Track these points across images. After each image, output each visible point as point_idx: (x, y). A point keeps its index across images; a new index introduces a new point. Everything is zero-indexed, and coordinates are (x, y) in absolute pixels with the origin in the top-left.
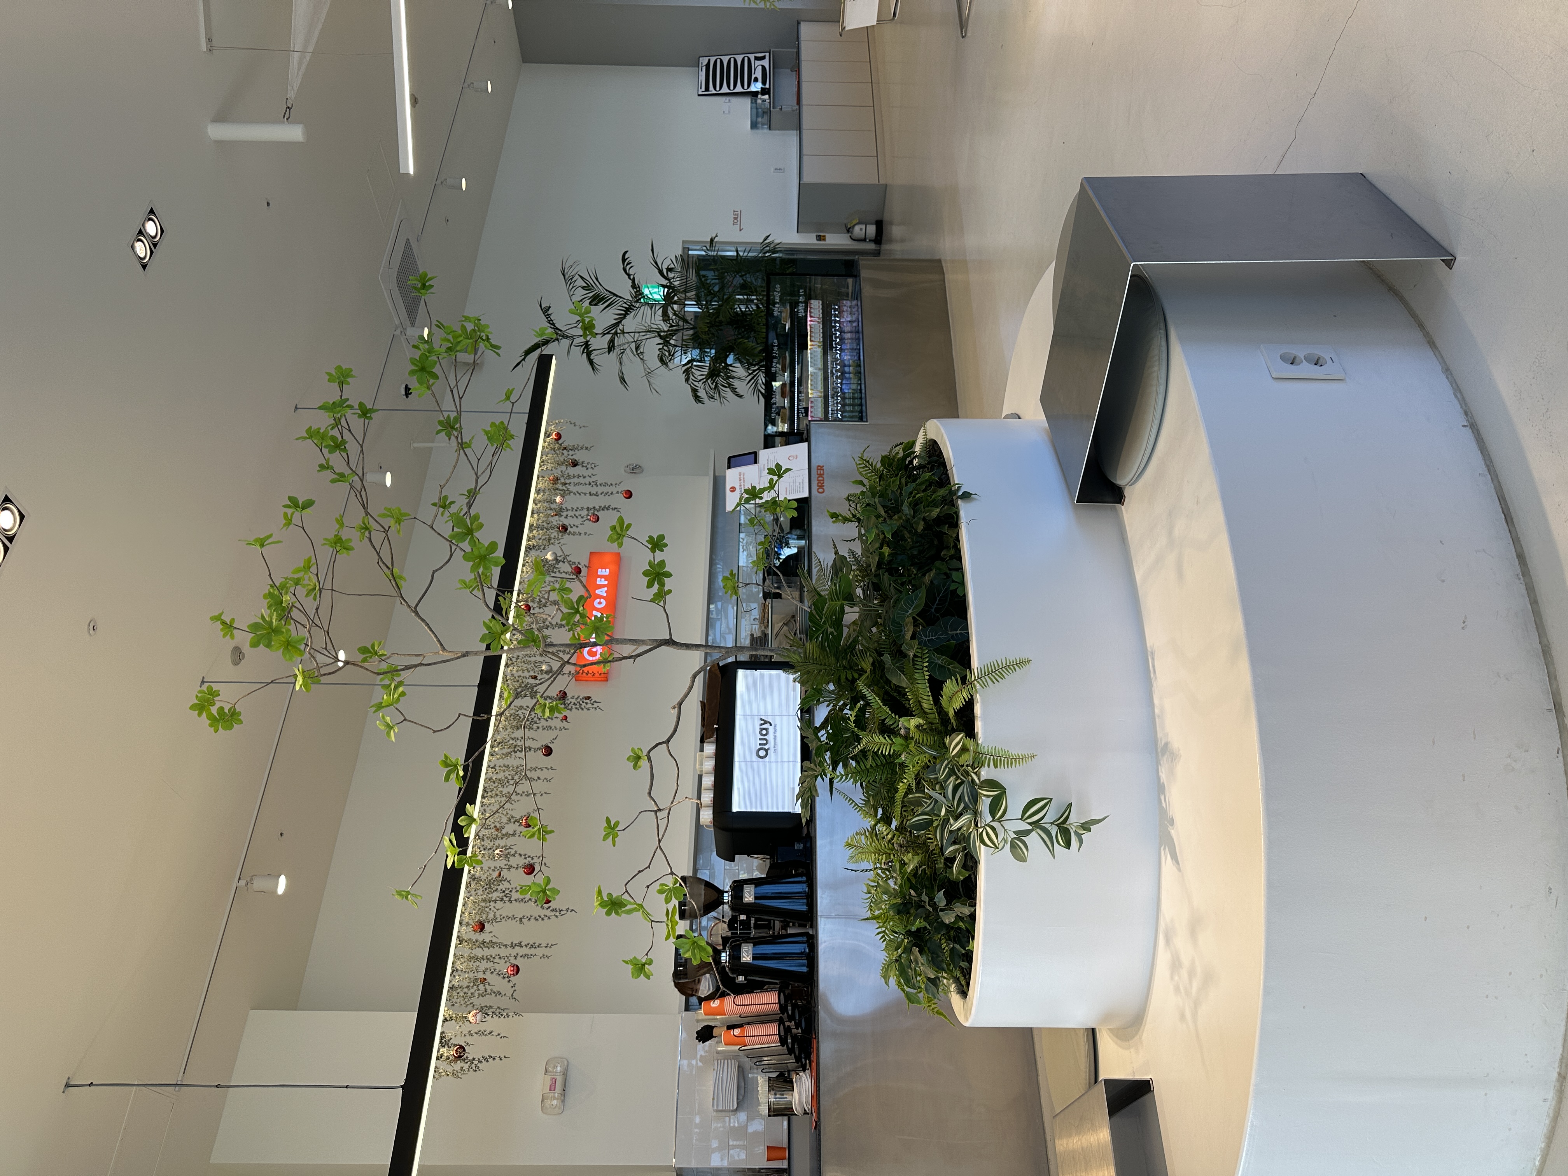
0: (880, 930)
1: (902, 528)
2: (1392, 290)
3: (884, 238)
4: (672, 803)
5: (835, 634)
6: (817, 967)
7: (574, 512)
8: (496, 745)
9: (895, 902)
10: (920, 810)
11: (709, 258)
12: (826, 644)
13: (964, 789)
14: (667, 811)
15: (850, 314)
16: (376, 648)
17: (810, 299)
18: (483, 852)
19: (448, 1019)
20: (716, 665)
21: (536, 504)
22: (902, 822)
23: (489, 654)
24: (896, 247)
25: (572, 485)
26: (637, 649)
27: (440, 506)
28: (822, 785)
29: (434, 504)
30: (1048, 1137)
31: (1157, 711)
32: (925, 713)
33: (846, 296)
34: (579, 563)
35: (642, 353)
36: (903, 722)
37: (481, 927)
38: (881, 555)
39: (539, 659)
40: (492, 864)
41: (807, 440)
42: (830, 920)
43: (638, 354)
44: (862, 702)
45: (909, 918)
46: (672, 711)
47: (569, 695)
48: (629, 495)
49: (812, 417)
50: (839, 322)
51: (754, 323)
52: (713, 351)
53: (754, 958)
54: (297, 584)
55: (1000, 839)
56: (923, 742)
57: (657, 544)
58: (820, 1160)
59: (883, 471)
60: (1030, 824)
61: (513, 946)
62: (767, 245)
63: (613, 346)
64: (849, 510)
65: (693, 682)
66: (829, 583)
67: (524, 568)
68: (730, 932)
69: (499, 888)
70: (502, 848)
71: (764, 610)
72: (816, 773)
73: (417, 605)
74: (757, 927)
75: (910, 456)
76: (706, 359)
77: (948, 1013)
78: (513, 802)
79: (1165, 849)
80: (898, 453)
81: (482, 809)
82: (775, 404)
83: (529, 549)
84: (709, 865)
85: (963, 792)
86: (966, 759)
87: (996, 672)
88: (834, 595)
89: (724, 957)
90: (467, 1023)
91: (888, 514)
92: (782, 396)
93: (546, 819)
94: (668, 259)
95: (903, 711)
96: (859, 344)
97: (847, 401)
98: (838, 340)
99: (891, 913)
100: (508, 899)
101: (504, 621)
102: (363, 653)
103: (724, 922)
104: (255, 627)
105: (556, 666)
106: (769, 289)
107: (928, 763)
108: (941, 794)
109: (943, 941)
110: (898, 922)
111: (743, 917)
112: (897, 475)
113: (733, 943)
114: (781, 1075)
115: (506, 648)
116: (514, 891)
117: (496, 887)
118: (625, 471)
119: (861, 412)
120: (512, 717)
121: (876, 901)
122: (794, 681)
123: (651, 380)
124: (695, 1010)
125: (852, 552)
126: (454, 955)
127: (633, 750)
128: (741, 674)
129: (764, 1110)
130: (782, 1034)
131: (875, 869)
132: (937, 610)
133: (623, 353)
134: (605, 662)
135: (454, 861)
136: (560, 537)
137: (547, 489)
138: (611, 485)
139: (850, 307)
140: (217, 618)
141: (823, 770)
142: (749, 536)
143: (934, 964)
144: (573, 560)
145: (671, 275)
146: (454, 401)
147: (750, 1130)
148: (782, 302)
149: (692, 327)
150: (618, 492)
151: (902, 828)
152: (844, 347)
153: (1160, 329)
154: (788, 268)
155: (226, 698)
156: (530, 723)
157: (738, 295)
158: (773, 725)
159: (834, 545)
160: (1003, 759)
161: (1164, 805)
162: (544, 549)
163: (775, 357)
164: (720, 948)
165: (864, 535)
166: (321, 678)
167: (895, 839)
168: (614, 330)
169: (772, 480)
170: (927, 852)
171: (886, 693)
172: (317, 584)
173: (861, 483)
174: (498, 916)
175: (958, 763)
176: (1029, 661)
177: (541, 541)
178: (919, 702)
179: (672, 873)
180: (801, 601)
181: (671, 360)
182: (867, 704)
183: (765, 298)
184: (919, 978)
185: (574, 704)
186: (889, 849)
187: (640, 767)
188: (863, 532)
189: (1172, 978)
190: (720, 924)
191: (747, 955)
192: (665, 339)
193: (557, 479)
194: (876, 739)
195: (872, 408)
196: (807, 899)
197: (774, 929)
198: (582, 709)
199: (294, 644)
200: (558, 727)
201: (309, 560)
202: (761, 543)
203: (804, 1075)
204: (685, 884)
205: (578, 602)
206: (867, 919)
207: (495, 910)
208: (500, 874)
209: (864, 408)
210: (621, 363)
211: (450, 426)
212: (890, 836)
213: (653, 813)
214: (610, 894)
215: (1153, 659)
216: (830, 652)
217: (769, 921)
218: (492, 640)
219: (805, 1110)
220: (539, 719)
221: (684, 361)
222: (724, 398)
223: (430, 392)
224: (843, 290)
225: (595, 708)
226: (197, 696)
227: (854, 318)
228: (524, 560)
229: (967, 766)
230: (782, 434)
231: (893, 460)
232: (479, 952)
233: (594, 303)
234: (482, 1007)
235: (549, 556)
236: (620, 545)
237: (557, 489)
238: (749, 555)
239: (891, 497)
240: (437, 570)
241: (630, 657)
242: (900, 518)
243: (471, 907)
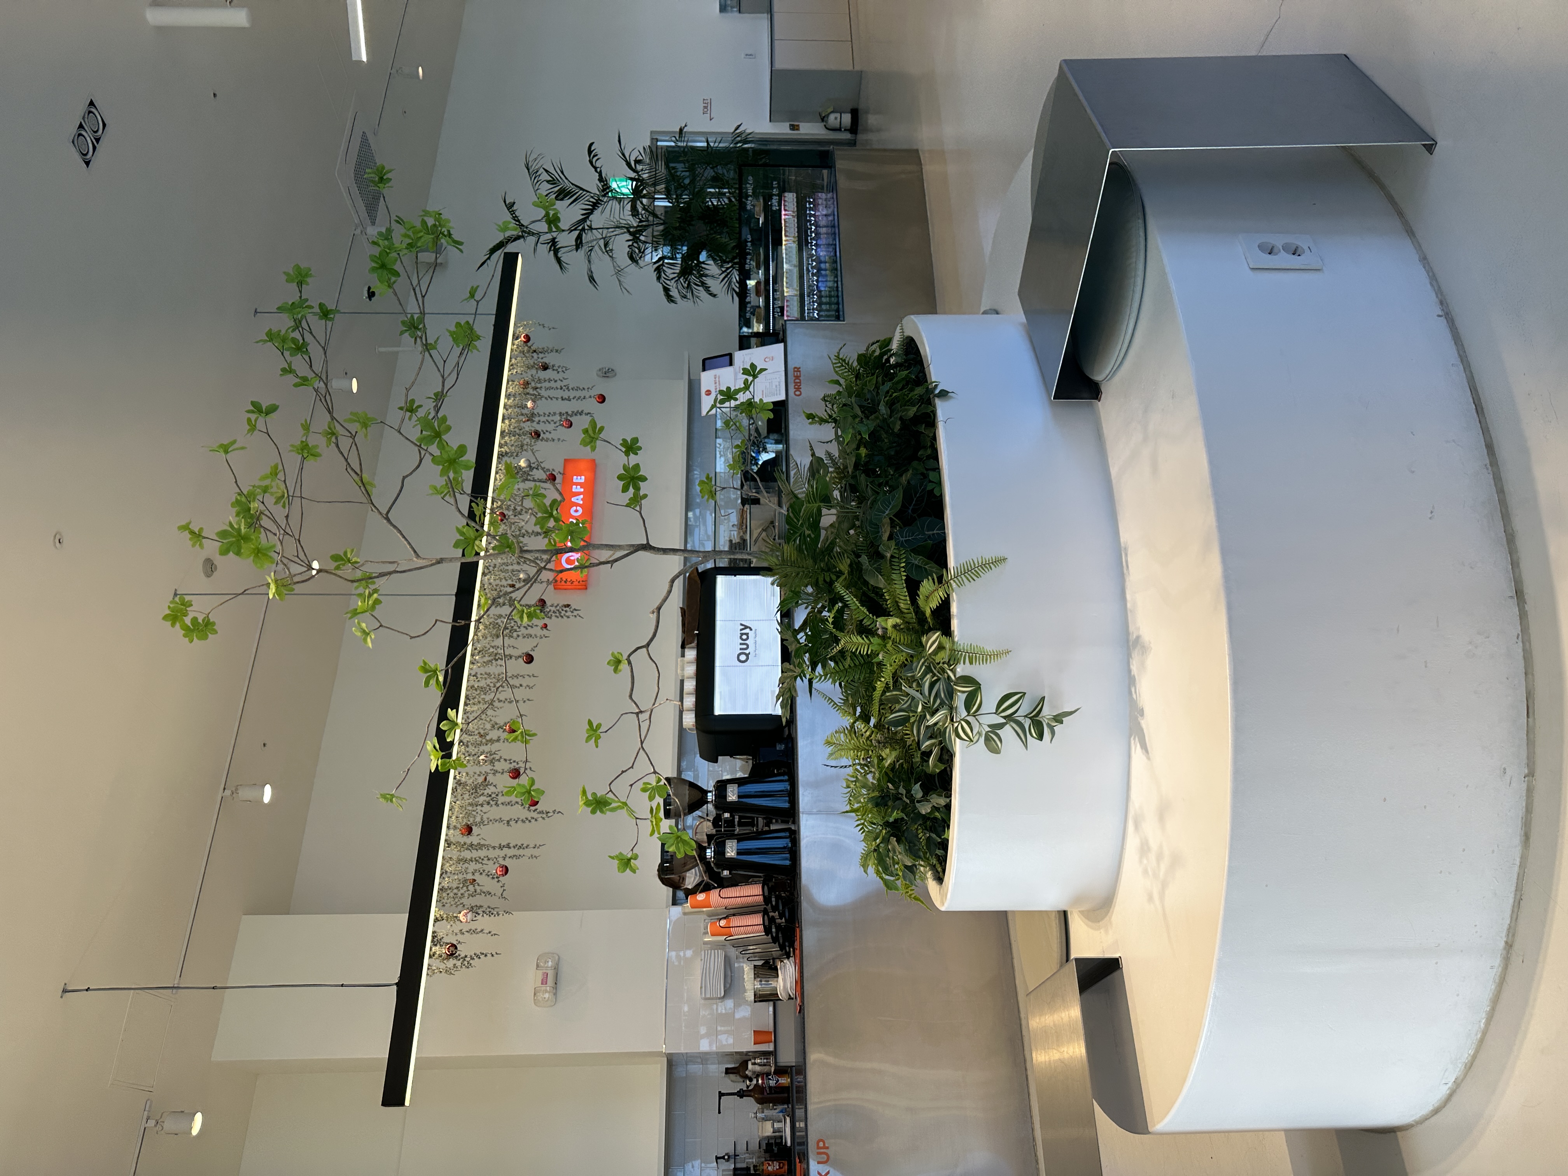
0: (859, 822)
1: (878, 429)
2: (1372, 177)
3: (860, 128)
4: (654, 704)
5: (813, 536)
6: (800, 860)
7: (547, 418)
8: (476, 654)
9: (873, 795)
10: (898, 707)
11: (677, 149)
12: (804, 547)
13: (940, 686)
14: (649, 712)
15: (826, 207)
16: (349, 556)
17: (784, 191)
18: (467, 758)
19: (440, 919)
20: (695, 571)
21: (507, 410)
22: (880, 719)
23: (464, 561)
24: (871, 137)
25: (543, 389)
26: (614, 554)
27: (407, 410)
28: (801, 685)
29: (401, 408)
30: (1022, 1015)
31: (1129, 605)
32: (902, 613)
33: (821, 189)
34: (553, 470)
35: (611, 250)
36: (880, 622)
37: (469, 830)
38: (858, 456)
39: (516, 567)
40: (477, 769)
41: (784, 340)
42: (811, 816)
43: (607, 251)
44: (840, 604)
45: (887, 810)
46: (651, 615)
47: (548, 603)
48: (602, 399)
49: (787, 316)
50: (814, 216)
51: (727, 217)
52: (685, 248)
53: (738, 853)
54: (265, 492)
55: (975, 732)
56: (900, 641)
57: (631, 447)
58: (804, 1042)
59: (859, 370)
60: (1004, 717)
61: (501, 847)
62: (739, 136)
63: (581, 242)
64: (826, 411)
65: (671, 586)
66: (806, 486)
67: (498, 476)
68: (714, 830)
69: (486, 792)
70: (487, 753)
71: (742, 516)
72: (796, 674)
73: (388, 512)
74: (740, 824)
75: (887, 354)
76: (678, 256)
77: (925, 898)
78: (496, 709)
79: (1134, 739)
80: (874, 351)
81: (465, 716)
82: (750, 303)
83: (501, 455)
84: (692, 767)
85: (939, 689)
86: (943, 656)
87: (972, 571)
88: (812, 497)
89: (709, 853)
90: (459, 922)
91: (865, 414)
92: (757, 295)
93: (528, 724)
94: (636, 150)
95: (879, 610)
96: (835, 239)
97: (824, 300)
98: (813, 235)
99: (870, 805)
100: (494, 803)
101: (478, 527)
102: (336, 561)
103: (709, 820)
104: (223, 534)
105: (532, 571)
106: (741, 181)
107: (906, 662)
108: (917, 691)
109: (920, 831)
110: (876, 813)
111: (727, 815)
112: (873, 375)
113: (718, 840)
114: (767, 962)
115: (482, 554)
116: (500, 795)
117: (482, 791)
118: (598, 375)
119: (838, 310)
120: (492, 626)
121: (855, 794)
122: (773, 584)
123: (622, 279)
124: (681, 904)
125: (828, 454)
126: (443, 857)
127: (613, 654)
128: (721, 580)
129: (750, 996)
130: (767, 923)
131: (854, 765)
132: (914, 511)
133: (591, 250)
134: (582, 567)
135: (437, 765)
136: (533, 444)
137: (517, 393)
138: (584, 389)
139: (826, 200)
140: (185, 527)
141: (803, 671)
142: (726, 442)
143: (911, 852)
144: (547, 467)
145: (639, 167)
146: (417, 300)
147: (737, 1016)
148: (755, 195)
149: (662, 222)
150: (590, 397)
151: (880, 726)
152: (819, 242)
153: (1139, 218)
154: (761, 159)
155: (198, 610)
156: (510, 632)
157: (710, 188)
158: (753, 630)
159: (811, 446)
160: (978, 655)
161: (1134, 696)
162: (517, 456)
163: (749, 254)
164: (706, 845)
165: (841, 436)
166: (294, 587)
167: (873, 736)
168: (581, 227)
169: (747, 380)
170: (904, 747)
171: (864, 594)
172: (286, 491)
173: (837, 382)
174: (485, 819)
175: (934, 660)
176: (1005, 559)
177: (513, 448)
178: (897, 602)
179: (655, 772)
180: (780, 505)
181: (641, 257)
182: (846, 605)
183: (737, 191)
184: (896, 866)
185: (554, 612)
186: (868, 745)
187: (620, 671)
188: (840, 433)
189: (1141, 862)
190: (705, 823)
191: (731, 850)
192: (635, 235)
193: (528, 383)
194: (854, 639)
195: (849, 309)
196: (789, 796)
197: (757, 827)
198: (562, 617)
199: (265, 552)
200: (538, 635)
201: (276, 467)
202: (737, 446)
203: (788, 963)
204: (670, 785)
205: (552, 505)
206: (847, 812)
207: (483, 814)
208: (486, 779)
209: (841, 306)
210: (589, 261)
211: (414, 326)
212: (868, 733)
213: (635, 715)
214: (594, 794)
215: (1126, 555)
216: (808, 554)
217: (753, 818)
218: (467, 544)
219: (790, 995)
220: (519, 628)
221: (655, 259)
222: (697, 297)
223: (392, 290)
224: (818, 182)
225: (575, 616)
226: (169, 606)
227: (830, 211)
228: (497, 468)
229: (944, 663)
230: (757, 335)
231: (870, 358)
232: (467, 854)
233: (561, 196)
234: (472, 907)
235: (523, 463)
236: (593, 449)
237: (528, 394)
238: (726, 461)
239: (868, 396)
240: (407, 476)
241: (608, 562)
242: (877, 418)
243: (458, 811)
